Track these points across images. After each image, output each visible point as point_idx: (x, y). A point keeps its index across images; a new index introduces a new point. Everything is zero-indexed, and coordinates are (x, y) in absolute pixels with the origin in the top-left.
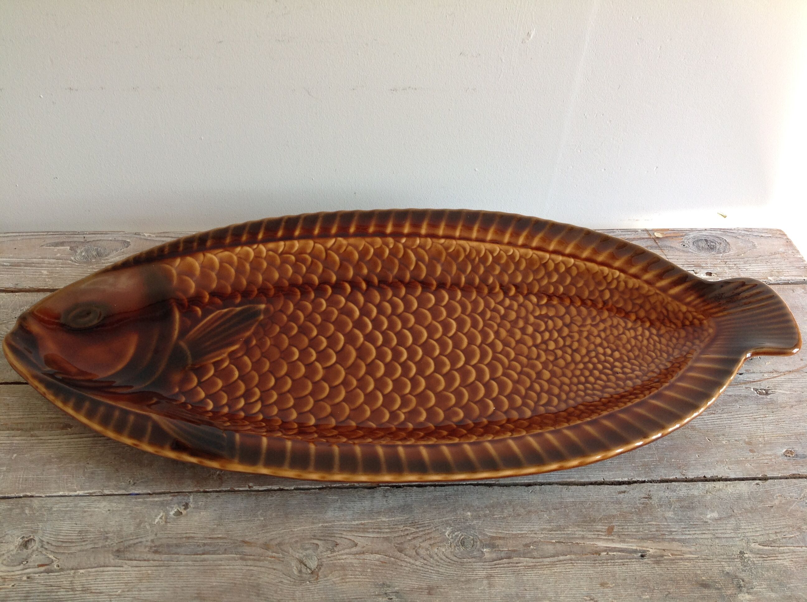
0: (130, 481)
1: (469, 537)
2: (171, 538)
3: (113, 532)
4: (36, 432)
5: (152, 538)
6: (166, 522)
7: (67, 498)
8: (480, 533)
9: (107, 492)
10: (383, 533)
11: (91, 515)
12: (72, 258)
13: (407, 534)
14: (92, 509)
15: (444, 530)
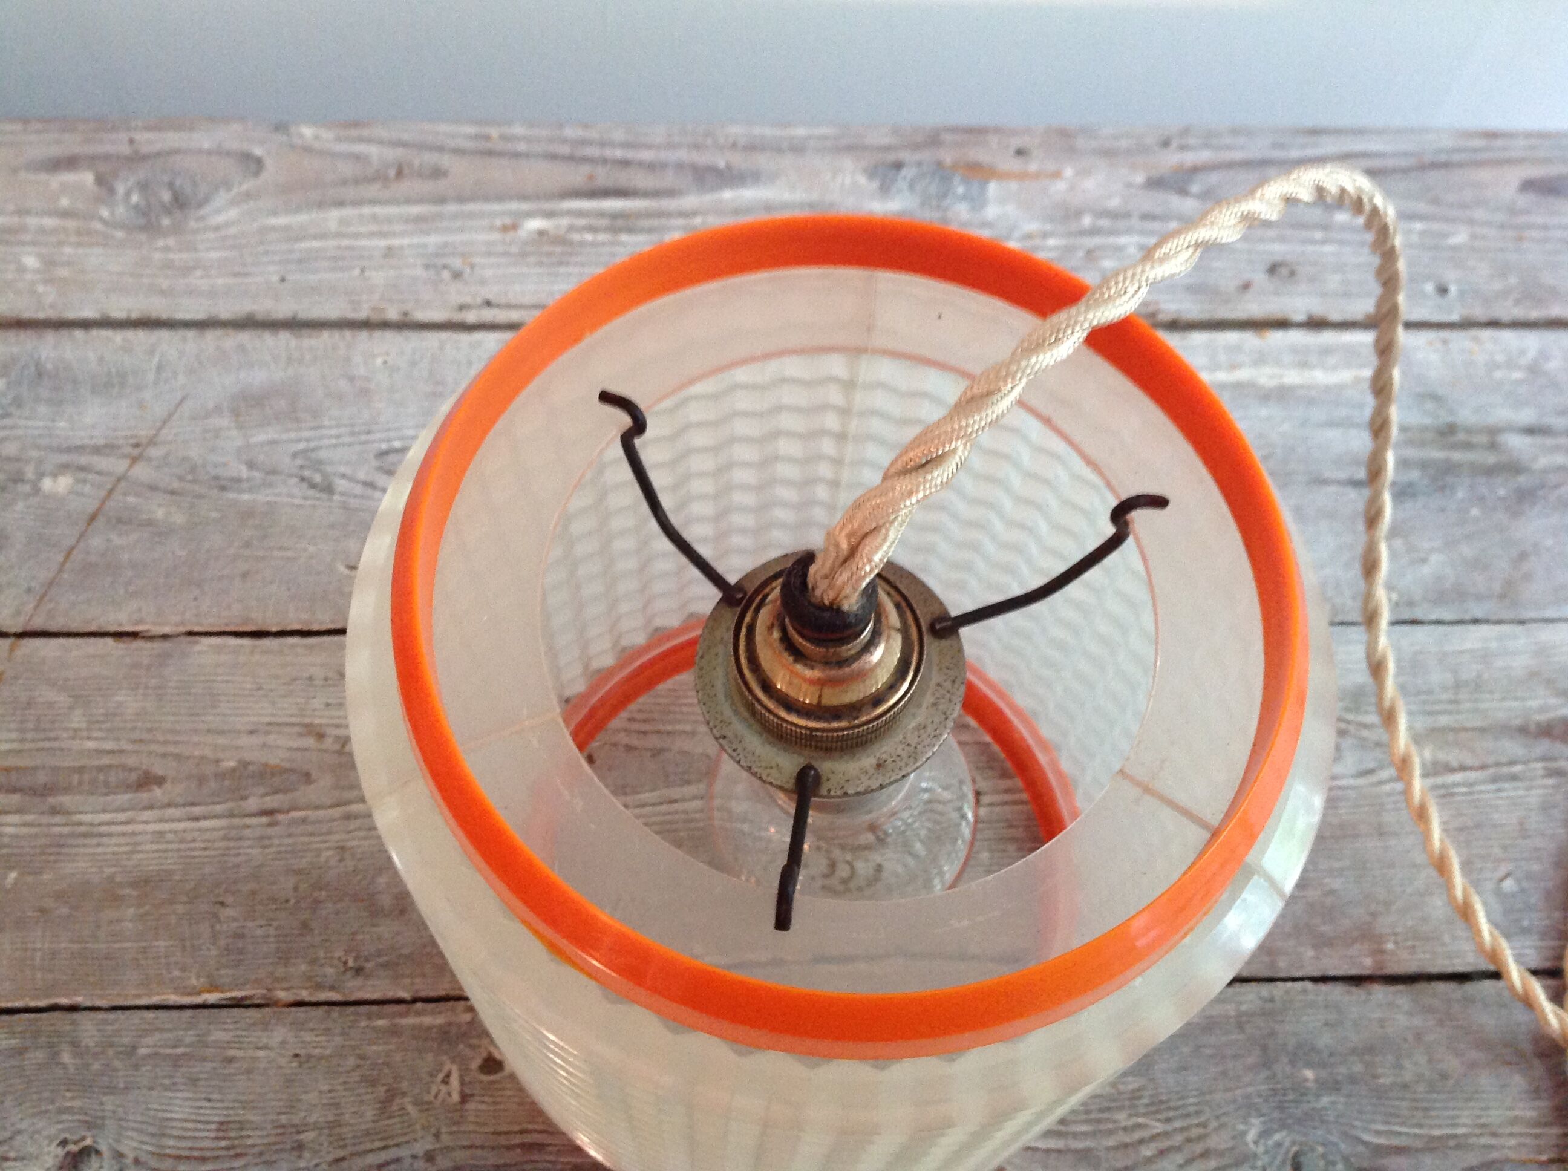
0: (345, 963)
1: (1313, 1150)
2: (482, 1147)
3: (315, 1127)
4: (66, 800)
5: (429, 1147)
6: (464, 1098)
7: (175, 1014)
8: (1345, 1135)
9: (282, 995)
10: (1075, 1135)
11: (249, 1072)
12: (105, 213)
13: (1141, 1141)
14: (251, 1053)
15: (1241, 1127)
